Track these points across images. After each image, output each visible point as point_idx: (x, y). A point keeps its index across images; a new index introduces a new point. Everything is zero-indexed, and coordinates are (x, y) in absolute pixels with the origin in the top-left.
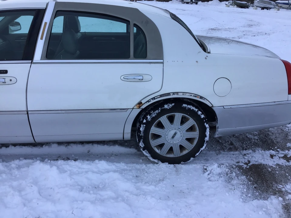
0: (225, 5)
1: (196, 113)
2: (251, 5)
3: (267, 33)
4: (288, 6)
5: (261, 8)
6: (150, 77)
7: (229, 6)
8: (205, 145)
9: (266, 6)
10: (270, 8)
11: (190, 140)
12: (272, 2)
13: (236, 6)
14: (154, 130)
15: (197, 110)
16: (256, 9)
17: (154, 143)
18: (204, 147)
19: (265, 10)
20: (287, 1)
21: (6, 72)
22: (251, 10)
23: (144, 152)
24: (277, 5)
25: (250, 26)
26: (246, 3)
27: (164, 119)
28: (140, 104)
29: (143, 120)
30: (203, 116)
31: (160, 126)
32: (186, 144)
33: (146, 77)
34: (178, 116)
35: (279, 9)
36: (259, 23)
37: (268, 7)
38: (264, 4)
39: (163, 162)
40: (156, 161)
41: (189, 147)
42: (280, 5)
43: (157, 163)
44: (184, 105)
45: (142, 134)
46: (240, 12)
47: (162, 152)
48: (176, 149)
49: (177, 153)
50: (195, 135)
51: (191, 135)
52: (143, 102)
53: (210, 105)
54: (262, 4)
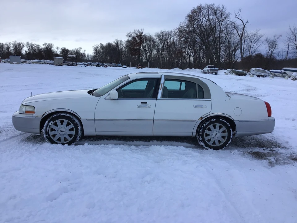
0: (224, 73)
1: (226, 124)
2: (248, 73)
3: (262, 95)
4: (281, 74)
5: (257, 76)
6: (206, 107)
7: (227, 74)
8: (231, 140)
9: (261, 74)
10: (265, 76)
11: (223, 137)
12: (267, 71)
13: (234, 74)
14: (206, 132)
15: (226, 122)
16: (253, 77)
17: (206, 138)
18: (230, 141)
19: (261, 78)
20: (280, 70)
21: (146, 103)
22: (248, 77)
23: (201, 143)
24: (272, 73)
25: (248, 90)
26: (243, 71)
27: (211, 126)
28: (202, 118)
29: (202, 126)
30: (229, 125)
31: (209, 130)
32: (221, 140)
33: (204, 106)
34: (218, 125)
35: (273, 77)
36: (255, 88)
37: (263, 75)
38: (259, 73)
39: (210, 148)
40: (207, 148)
41: (223, 141)
42: (273, 73)
43: (207, 149)
44: (221, 120)
45: (201, 133)
46: (238, 79)
47: (210, 144)
48: (217, 142)
49: (217, 144)
50: (226, 135)
51: (224, 135)
52: (203, 117)
53: (233, 120)
54: (258, 72)
